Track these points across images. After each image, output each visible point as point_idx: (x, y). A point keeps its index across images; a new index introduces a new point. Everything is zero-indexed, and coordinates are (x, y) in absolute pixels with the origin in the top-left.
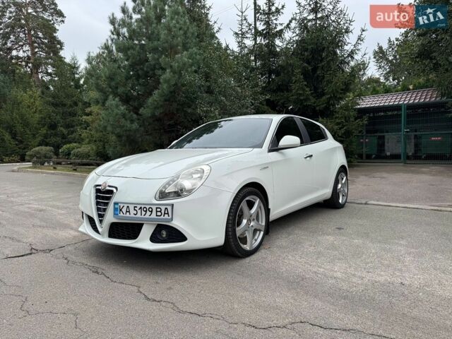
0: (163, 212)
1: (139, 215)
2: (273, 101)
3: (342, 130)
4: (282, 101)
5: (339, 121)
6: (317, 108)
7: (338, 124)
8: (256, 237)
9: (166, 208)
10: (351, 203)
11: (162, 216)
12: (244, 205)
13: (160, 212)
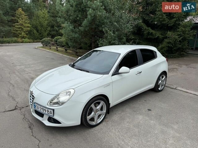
0: (50, 112)
1: (41, 111)
2: (147, 20)
3: (180, 38)
4: (151, 20)
5: (180, 33)
6: (169, 25)
7: (178, 35)
8: (101, 117)
9: (51, 111)
10: (168, 87)
11: (49, 114)
12: (93, 106)
13: (49, 112)
